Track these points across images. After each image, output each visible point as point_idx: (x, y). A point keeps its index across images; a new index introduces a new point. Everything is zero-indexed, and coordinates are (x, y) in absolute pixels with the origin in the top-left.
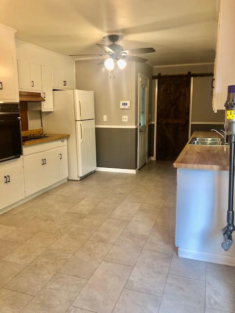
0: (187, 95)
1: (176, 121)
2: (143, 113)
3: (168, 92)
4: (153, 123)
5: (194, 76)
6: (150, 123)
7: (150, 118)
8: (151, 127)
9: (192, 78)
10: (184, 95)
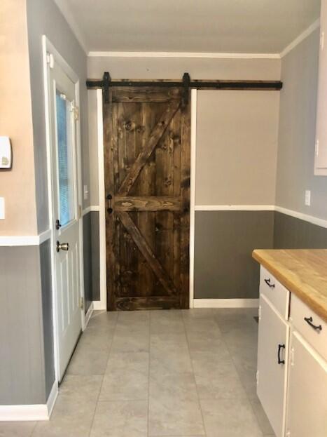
0: (183, 137)
1: (157, 205)
2: (64, 182)
3: (134, 126)
4: (93, 208)
5: (200, 85)
6: (87, 210)
7: (86, 197)
8: (89, 220)
9: (194, 92)
10: (176, 136)
